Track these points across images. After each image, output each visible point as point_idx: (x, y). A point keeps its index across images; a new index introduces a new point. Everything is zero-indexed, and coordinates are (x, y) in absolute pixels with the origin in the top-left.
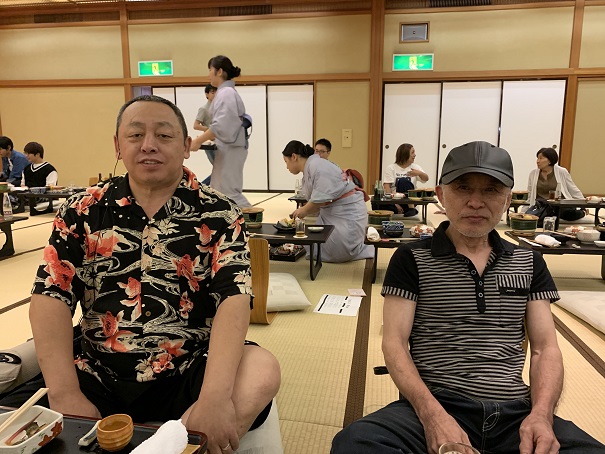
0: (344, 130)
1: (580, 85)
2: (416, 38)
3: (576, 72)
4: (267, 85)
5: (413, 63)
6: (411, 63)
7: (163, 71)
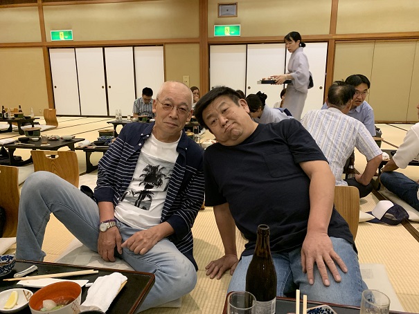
0: (184, 77)
1: (337, 46)
2: (229, 14)
3: (334, 37)
4: (134, 46)
5: (227, 31)
6: (226, 31)
7: (66, 37)
